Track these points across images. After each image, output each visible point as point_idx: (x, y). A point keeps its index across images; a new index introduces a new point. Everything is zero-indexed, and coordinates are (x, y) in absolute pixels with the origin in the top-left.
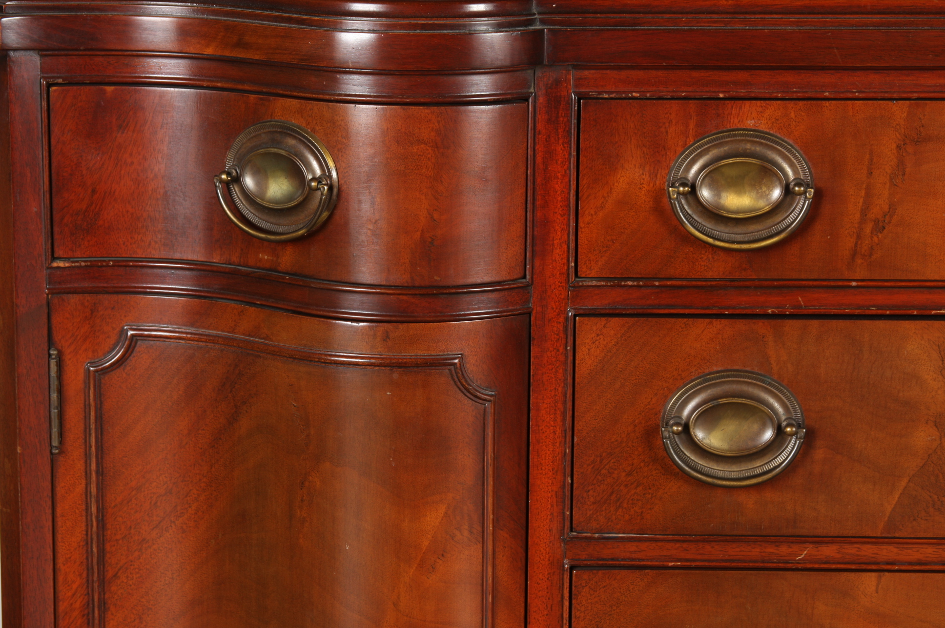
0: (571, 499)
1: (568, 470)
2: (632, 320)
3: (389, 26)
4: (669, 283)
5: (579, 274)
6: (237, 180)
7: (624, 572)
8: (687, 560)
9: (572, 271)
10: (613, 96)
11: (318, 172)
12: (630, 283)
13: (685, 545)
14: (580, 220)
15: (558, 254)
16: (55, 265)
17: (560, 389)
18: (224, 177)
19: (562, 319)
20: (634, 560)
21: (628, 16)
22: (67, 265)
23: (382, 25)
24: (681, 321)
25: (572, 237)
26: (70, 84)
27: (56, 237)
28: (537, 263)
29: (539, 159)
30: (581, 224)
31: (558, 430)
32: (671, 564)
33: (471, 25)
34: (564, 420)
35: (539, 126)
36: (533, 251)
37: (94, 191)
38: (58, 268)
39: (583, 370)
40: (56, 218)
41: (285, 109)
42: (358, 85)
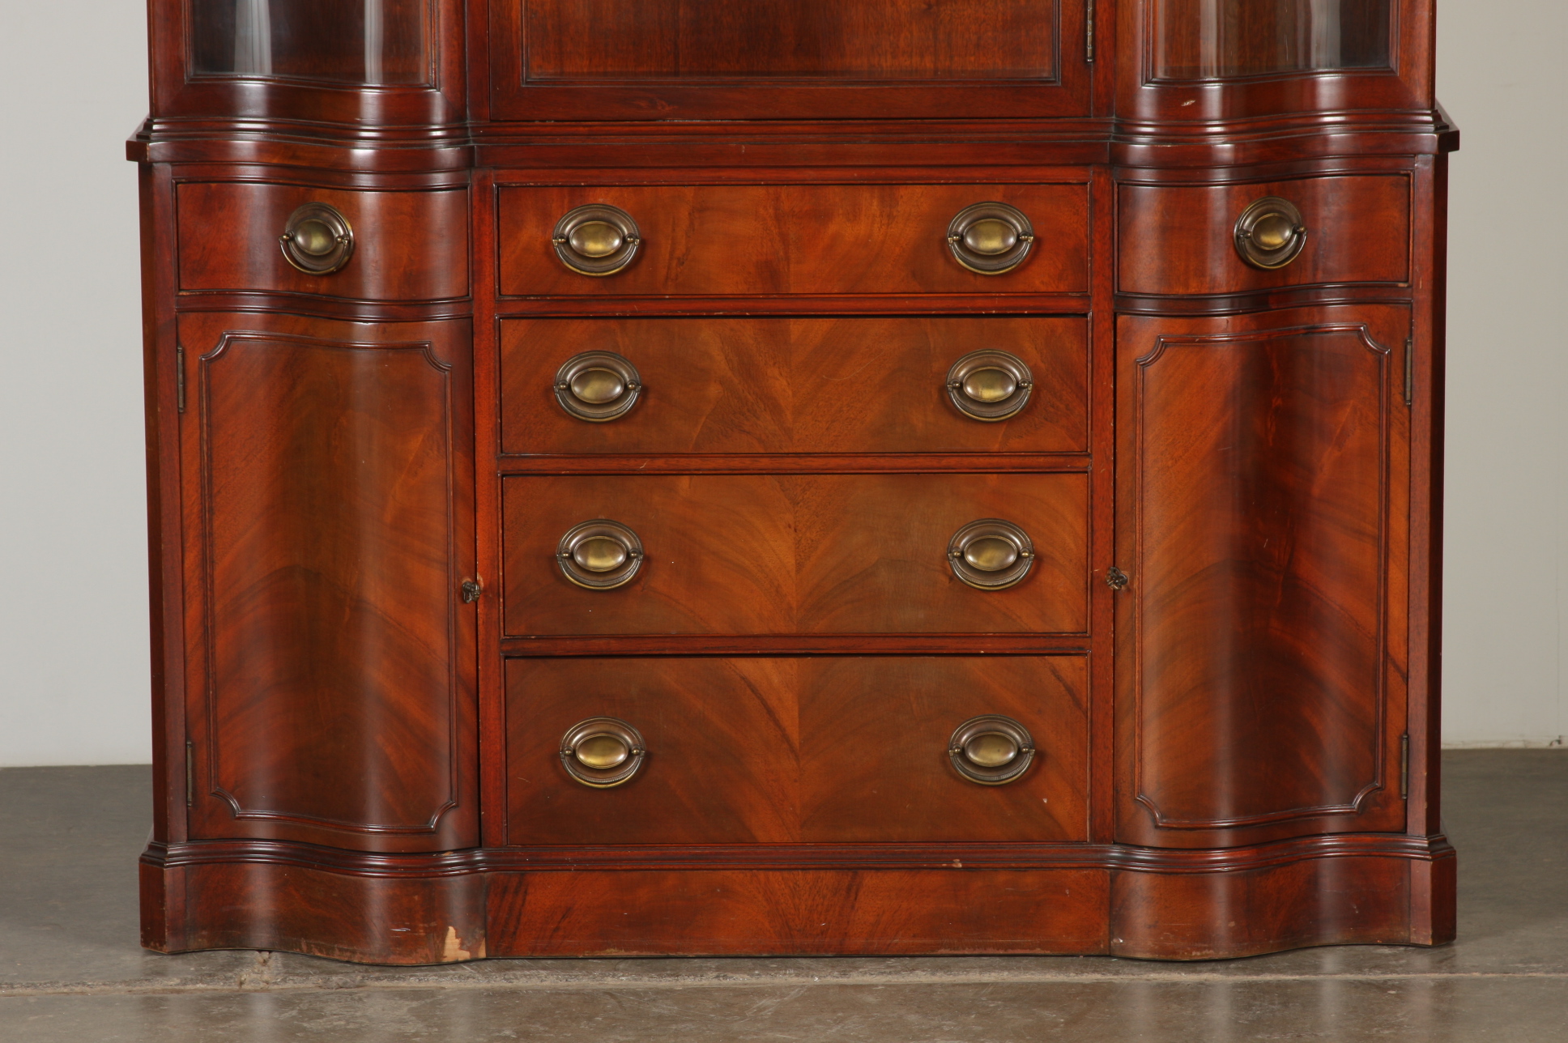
0: (500, 431)
1: (498, 415)
2: (535, 321)
3: (382, 145)
4: (556, 298)
5: (502, 293)
6: (293, 239)
7: (535, 478)
8: (573, 470)
9: (497, 291)
10: (518, 185)
11: (342, 232)
12: (532, 298)
13: (572, 460)
14: (501, 260)
15: (488, 281)
16: (181, 294)
17: (492, 364)
18: (285, 237)
19: (492, 321)
20: (541, 470)
21: (525, 137)
22: (188, 294)
23: (377, 145)
24: (565, 321)
25: (496, 270)
26: (190, 182)
27: (181, 276)
28: (476, 286)
29: (475, 223)
30: (502, 263)
31: (492, 390)
32: (563, 472)
33: (433, 144)
34: (495, 383)
35: (474, 204)
36: (473, 279)
37: (204, 248)
38: (183, 296)
39: (505, 353)
40: (181, 265)
41: (321, 195)
42: (365, 180)
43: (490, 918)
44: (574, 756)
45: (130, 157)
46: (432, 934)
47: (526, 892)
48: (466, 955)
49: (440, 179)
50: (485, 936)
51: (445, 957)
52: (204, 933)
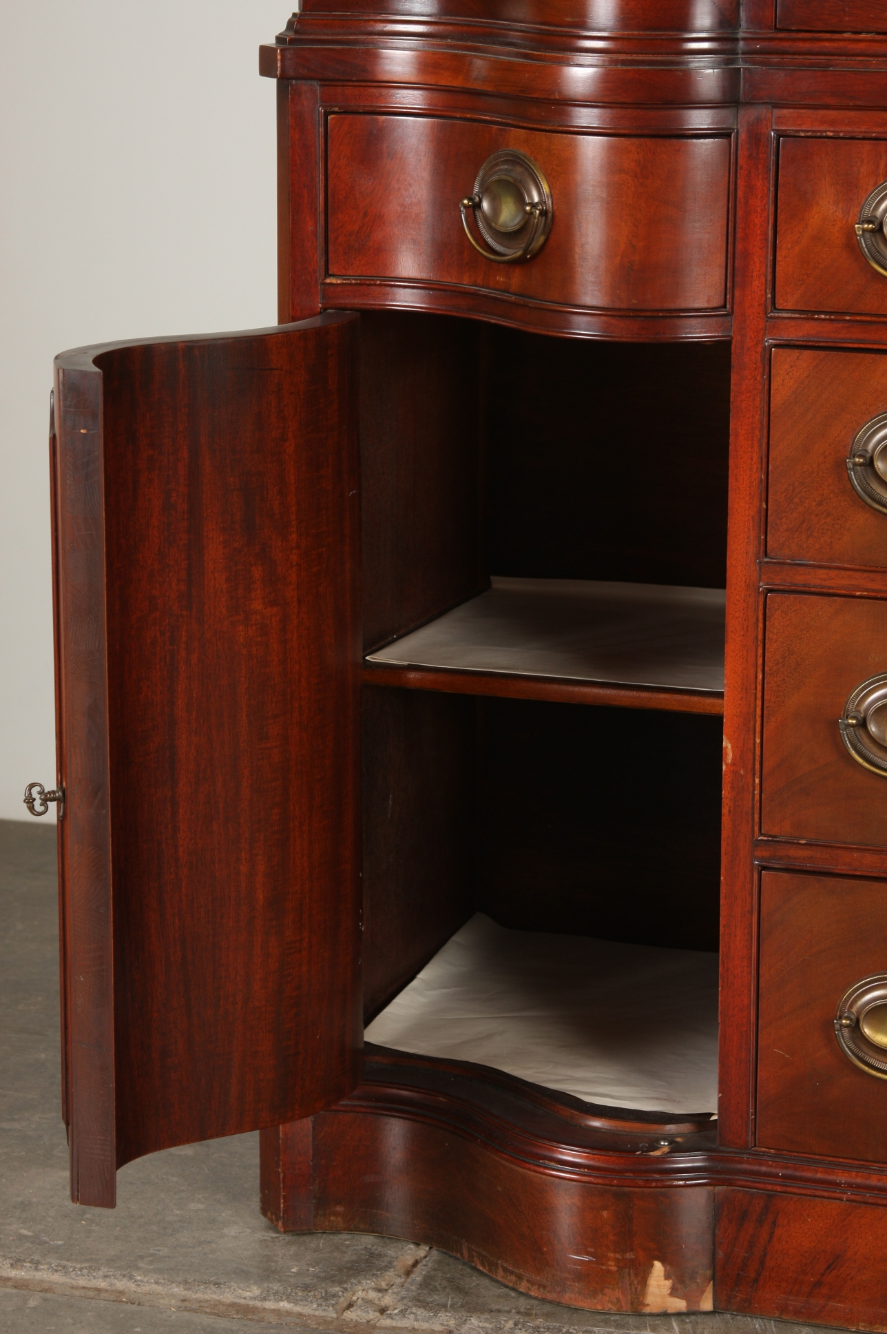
0: (764, 522)
1: (764, 496)
2: (822, 353)
3: (615, 62)
4: (858, 318)
5: (777, 306)
6: (478, 206)
7: (814, 598)
8: (874, 591)
9: (769, 302)
10: (809, 134)
11: (536, 199)
12: (823, 316)
13: (872, 575)
14: (778, 254)
15: (757, 286)
16: (328, 281)
17: (757, 417)
18: (466, 202)
19: (759, 349)
20: (824, 587)
21: (823, 57)
22: (339, 282)
23: (604, 61)
24: (869, 357)
25: (769, 270)
26: (346, 112)
27: (330, 255)
28: (737, 293)
29: (740, 193)
30: (778, 258)
31: (755, 457)
32: (858, 593)
33: (688, 63)
34: (760, 446)
35: (740, 161)
36: (733, 282)
37: (365, 214)
38: (331, 284)
39: (776, 400)
40: (331, 236)
41: (516, 140)
42: (586, 117)
43: (721, 1254)
44: (856, 1028)
45: (266, 70)
46: (627, 1270)
47: (774, 1223)
48: (680, 1305)
49: (700, 119)
50: (713, 1278)
51: (648, 1305)
52: (340, 1209)
